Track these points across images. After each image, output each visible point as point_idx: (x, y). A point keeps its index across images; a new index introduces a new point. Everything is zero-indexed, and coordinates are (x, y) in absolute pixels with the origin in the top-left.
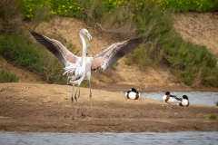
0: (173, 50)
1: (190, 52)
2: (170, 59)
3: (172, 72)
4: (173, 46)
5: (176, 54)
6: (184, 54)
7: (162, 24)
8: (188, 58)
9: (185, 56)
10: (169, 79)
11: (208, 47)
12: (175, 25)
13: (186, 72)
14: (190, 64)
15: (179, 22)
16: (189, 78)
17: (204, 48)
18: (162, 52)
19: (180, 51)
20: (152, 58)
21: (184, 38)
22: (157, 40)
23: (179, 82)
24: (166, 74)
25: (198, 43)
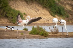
0: (9, 12)
1: (14, 13)
2: (8, 15)
3: (8, 19)
4: (9, 11)
5: (10, 13)
6: (12, 13)
7: (5, 4)
8: (14, 15)
9: (13, 14)
10: (7, 22)
11: (20, 11)
12: (9, 4)
13: (13, 19)
14: (14, 17)
15: (10, 3)
16: (14, 21)
17: (19, 11)
18: (5, 13)
19: (11, 12)
20: (2, 15)
21: (12, 8)
22: (3, 9)
23: (11, 23)
24: (7, 20)
25: (17, 10)
